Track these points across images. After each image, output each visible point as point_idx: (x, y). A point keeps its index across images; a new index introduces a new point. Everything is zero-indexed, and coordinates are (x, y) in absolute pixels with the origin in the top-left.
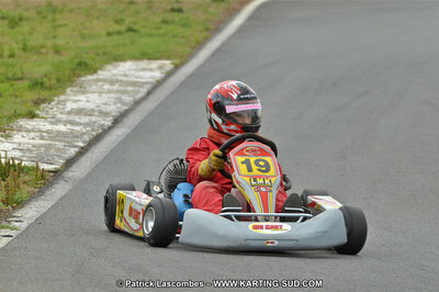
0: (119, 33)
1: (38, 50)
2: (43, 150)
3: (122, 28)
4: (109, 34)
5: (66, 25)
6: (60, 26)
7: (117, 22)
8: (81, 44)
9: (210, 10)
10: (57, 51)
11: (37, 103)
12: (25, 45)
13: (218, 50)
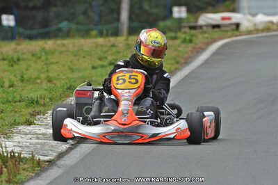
0: (103, 66)
1: (33, 81)
2: (39, 146)
3: (105, 63)
4: (94, 68)
5: (57, 63)
6: (52, 63)
7: (100, 59)
8: (71, 75)
9: (180, 49)
10: (50, 81)
11: (33, 115)
12: (22, 77)
13: (187, 77)
